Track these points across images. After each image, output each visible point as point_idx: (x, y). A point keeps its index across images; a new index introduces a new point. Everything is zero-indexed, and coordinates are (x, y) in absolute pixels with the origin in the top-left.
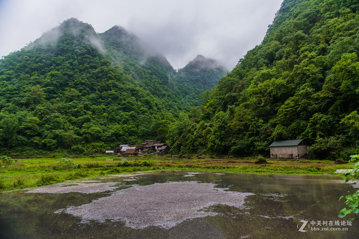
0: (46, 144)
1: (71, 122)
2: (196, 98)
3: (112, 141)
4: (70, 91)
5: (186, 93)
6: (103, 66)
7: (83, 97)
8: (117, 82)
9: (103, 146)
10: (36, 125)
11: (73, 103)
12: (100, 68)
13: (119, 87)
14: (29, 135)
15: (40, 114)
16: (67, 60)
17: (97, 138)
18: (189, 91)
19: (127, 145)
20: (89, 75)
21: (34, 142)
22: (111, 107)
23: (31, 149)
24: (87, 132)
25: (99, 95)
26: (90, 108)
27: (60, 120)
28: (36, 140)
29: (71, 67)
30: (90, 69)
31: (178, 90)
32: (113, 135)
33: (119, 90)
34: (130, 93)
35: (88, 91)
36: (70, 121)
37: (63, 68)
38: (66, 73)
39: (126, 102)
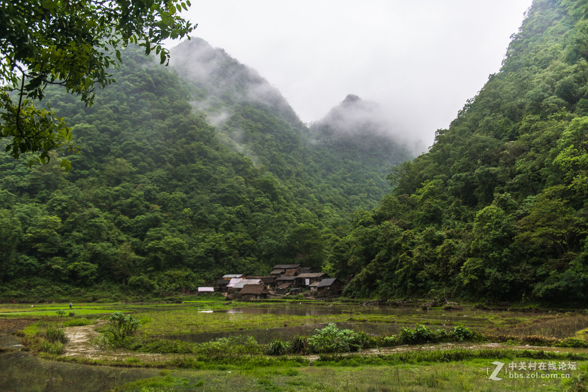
0: (77, 272)
1: (122, 227)
2: (349, 180)
3: (207, 267)
4: (115, 164)
5: (329, 169)
6: (178, 114)
7: (140, 176)
8: (206, 145)
9: (192, 277)
10: (56, 233)
11: (123, 187)
12: (172, 117)
13: (209, 156)
14: (40, 252)
15: (59, 210)
16: (107, 102)
17: (176, 259)
18: (334, 165)
19: (238, 276)
20: (151, 131)
21: (53, 267)
22: (198, 197)
23: (47, 283)
24: (158, 248)
25: (171, 170)
26: (155, 199)
27: (102, 222)
28: (57, 263)
29: (116, 116)
30: (152, 121)
31: (313, 163)
32: (208, 253)
33: (210, 163)
34: (232, 168)
35: (149, 164)
36: (119, 224)
37: (100, 117)
38: (106, 127)
39: (227, 187)
